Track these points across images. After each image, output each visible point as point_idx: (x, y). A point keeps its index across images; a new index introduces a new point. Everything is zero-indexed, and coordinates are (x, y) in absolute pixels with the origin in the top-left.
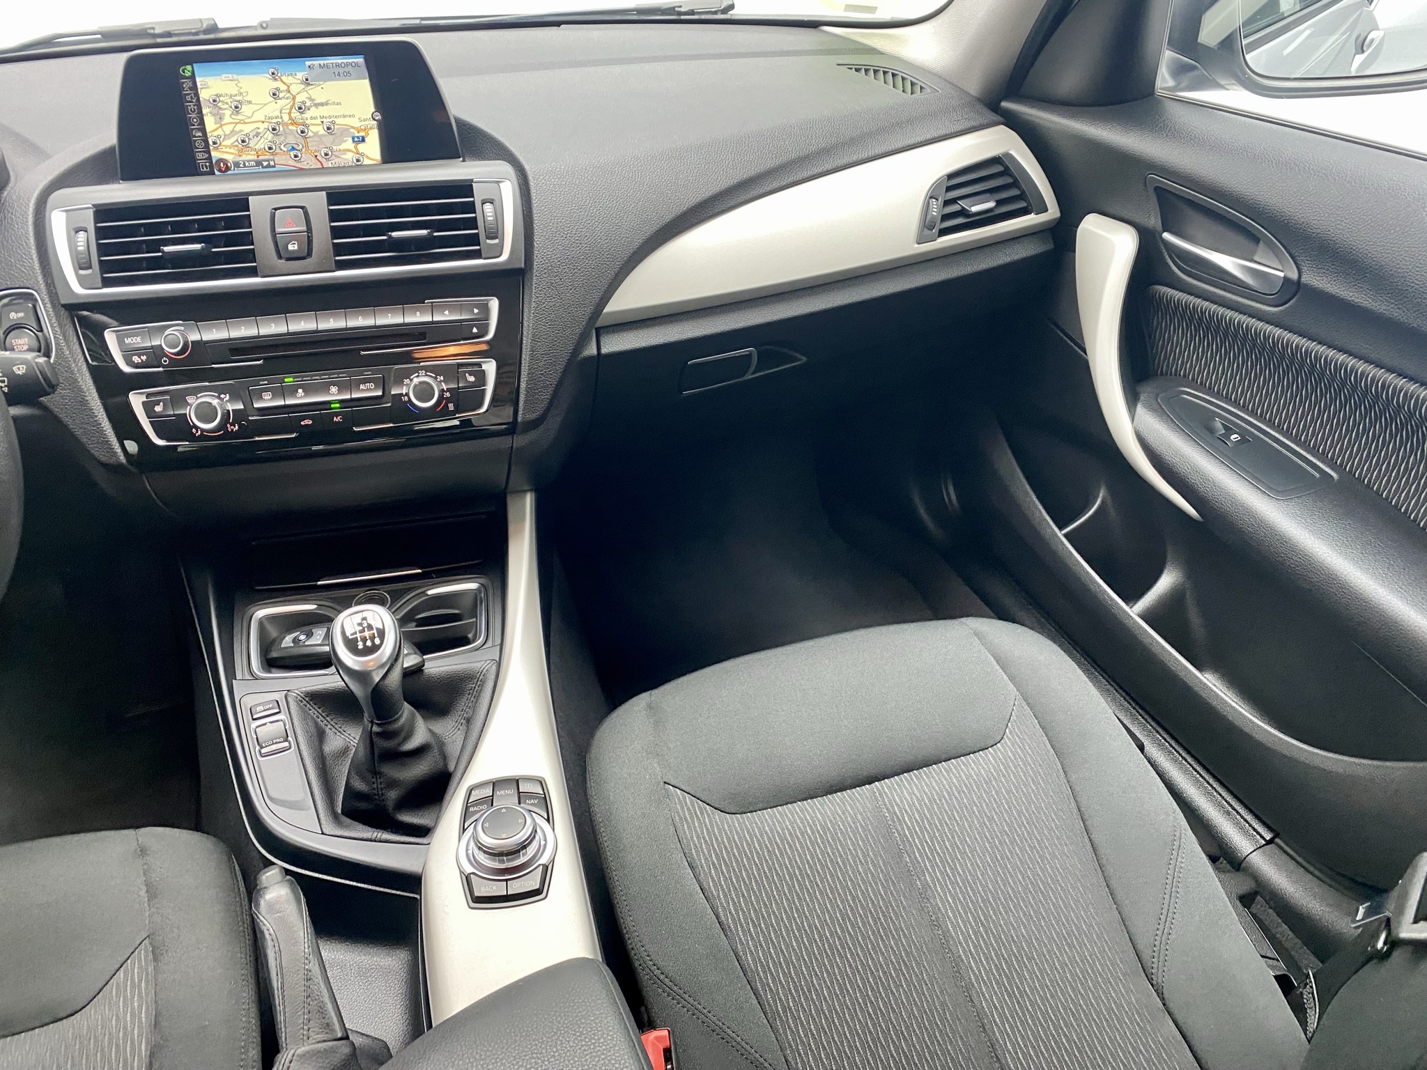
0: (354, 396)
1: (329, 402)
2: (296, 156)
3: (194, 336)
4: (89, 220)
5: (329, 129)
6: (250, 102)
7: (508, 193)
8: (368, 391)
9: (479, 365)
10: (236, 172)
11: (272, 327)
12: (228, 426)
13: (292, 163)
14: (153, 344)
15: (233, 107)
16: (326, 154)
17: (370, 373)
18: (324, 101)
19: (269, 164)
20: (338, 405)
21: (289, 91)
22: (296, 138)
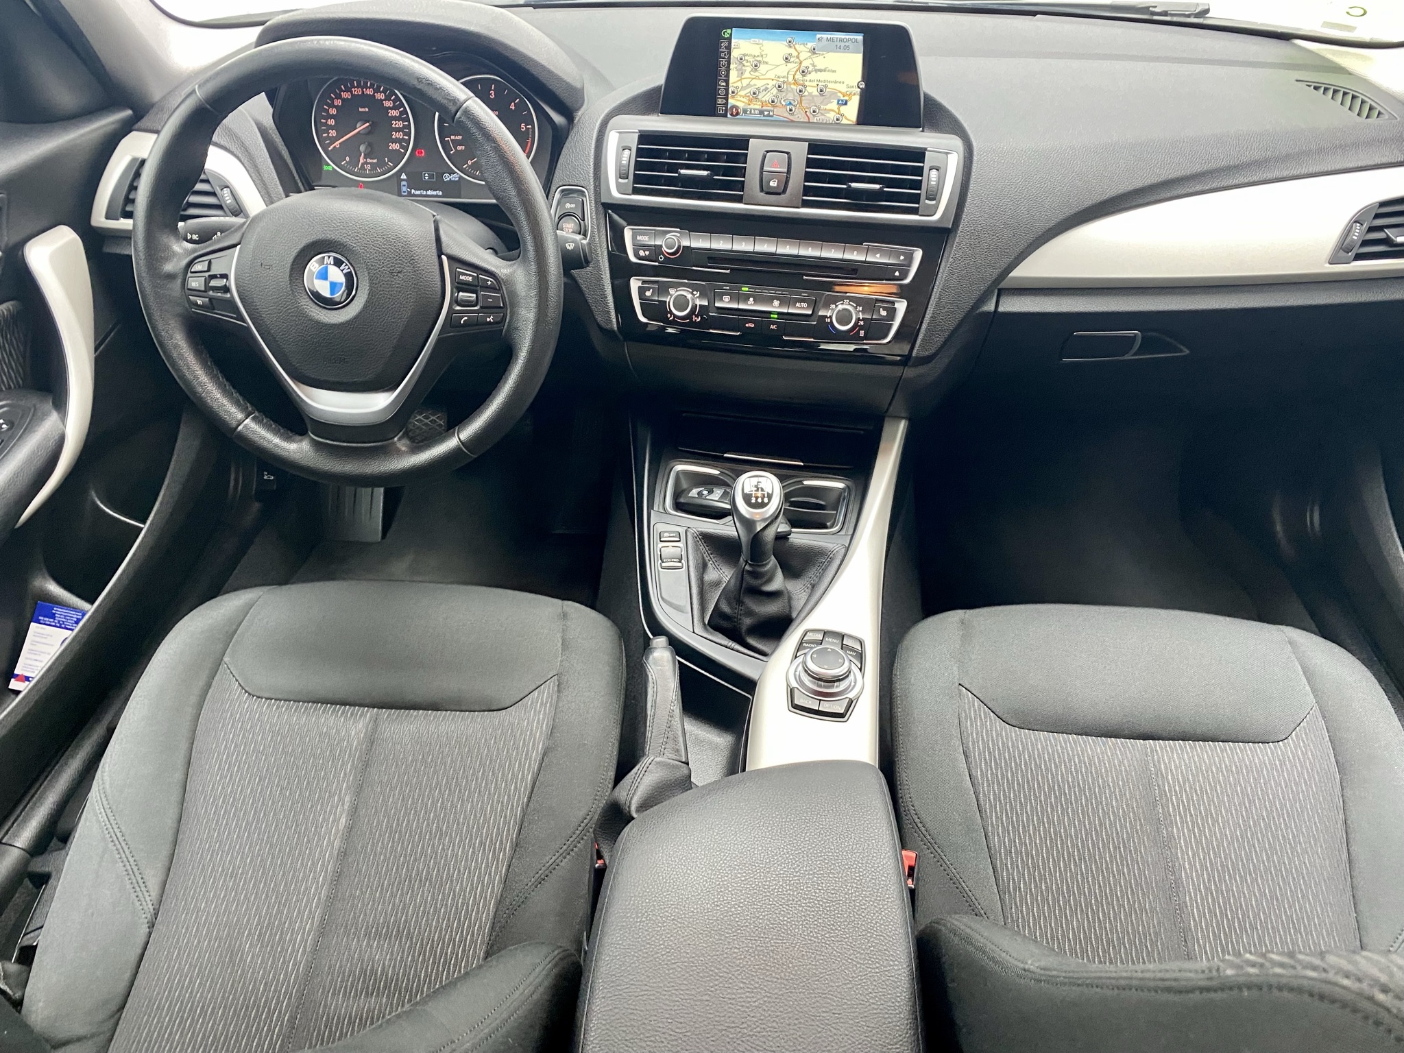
0: (790, 311)
1: (770, 313)
2: (791, 110)
3: (685, 243)
4: (633, 141)
5: (821, 91)
6: (767, 63)
7: (953, 164)
8: (802, 309)
9: (893, 303)
10: (743, 117)
11: (743, 245)
12: (694, 316)
13: (786, 115)
14: (656, 243)
15: (754, 66)
16: (814, 112)
17: (806, 295)
18: (823, 68)
19: (769, 114)
20: (776, 316)
21: (798, 58)
22: (794, 95)
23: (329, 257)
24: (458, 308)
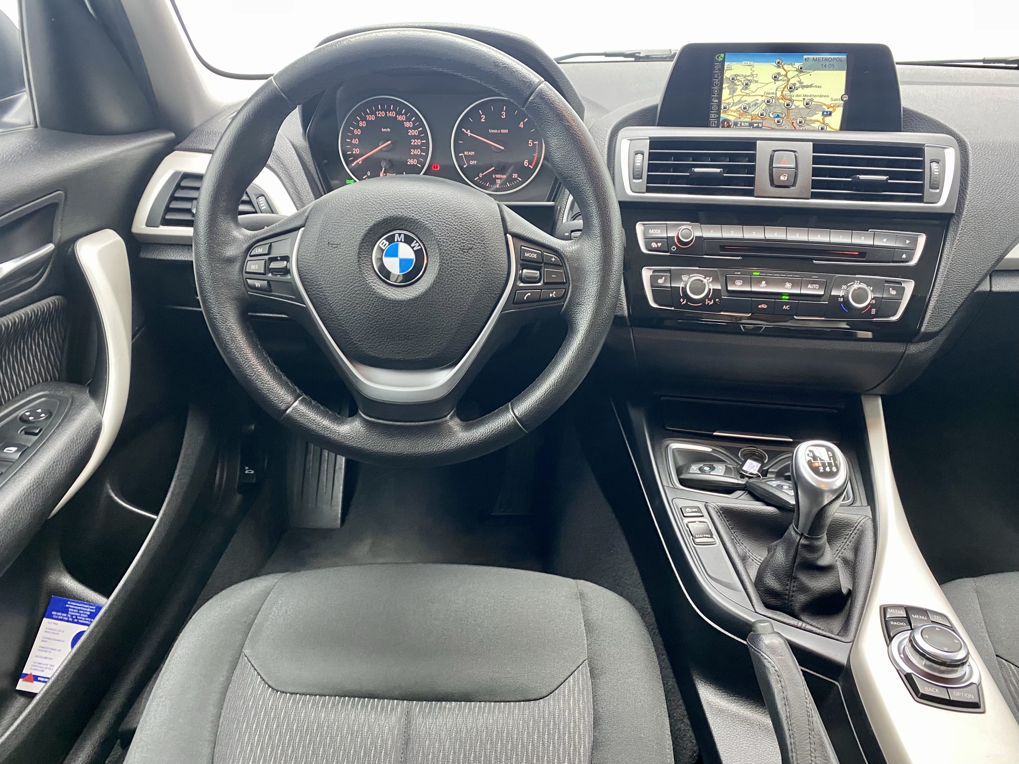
0: (804, 292)
1: (781, 294)
2: (778, 122)
3: (698, 234)
4: (645, 147)
5: (807, 104)
6: (757, 82)
7: (951, 156)
8: (814, 290)
9: (900, 283)
11: (753, 234)
12: (707, 300)
13: (774, 126)
14: (668, 235)
15: (744, 84)
16: (800, 122)
17: (817, 277)
18: (809, 84)
19: (758, 125)
20: (787, 298)
21: (786, 76)
22: (782, 108)
23: (400, 235)
24: (522, 285)
